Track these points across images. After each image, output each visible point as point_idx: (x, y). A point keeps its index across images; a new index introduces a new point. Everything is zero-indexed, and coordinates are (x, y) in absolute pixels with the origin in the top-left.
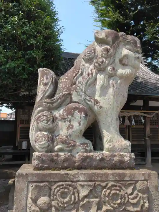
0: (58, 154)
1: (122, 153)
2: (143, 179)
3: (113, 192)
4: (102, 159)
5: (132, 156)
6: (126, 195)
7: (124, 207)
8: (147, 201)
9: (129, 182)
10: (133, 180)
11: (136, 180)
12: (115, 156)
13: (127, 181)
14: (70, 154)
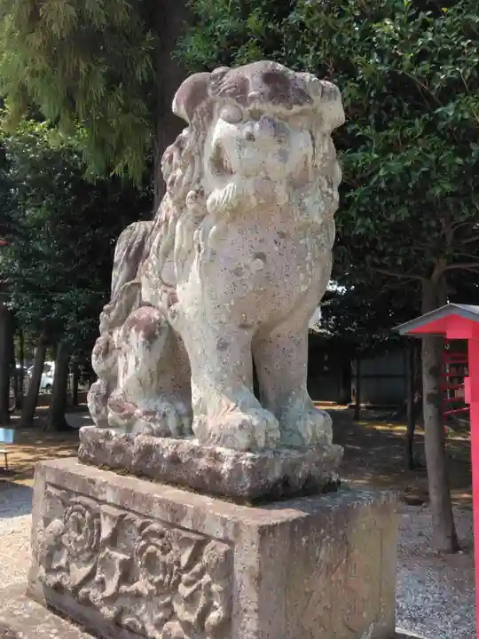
0: (108, 433)
1: (219, 449)
2: (221, 535)
3: (151, 548)
4: (175, 460)
5: (244, 462)
6: (175, 568)
7: (168, 599)
8: (220, 605)
9: (185, 534)
10: (199, 531)
11: (205, 532)
12: (200, 455)
13: (184, 529)
14: (125, 437)
